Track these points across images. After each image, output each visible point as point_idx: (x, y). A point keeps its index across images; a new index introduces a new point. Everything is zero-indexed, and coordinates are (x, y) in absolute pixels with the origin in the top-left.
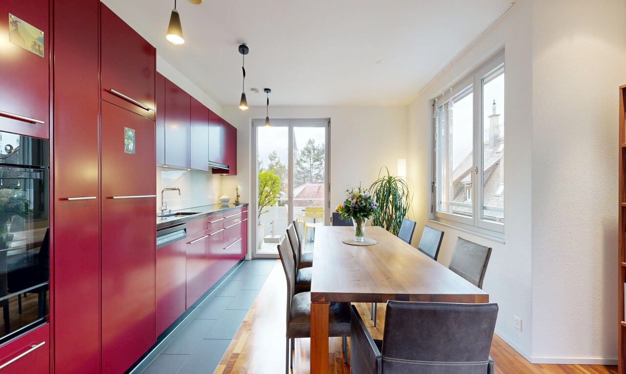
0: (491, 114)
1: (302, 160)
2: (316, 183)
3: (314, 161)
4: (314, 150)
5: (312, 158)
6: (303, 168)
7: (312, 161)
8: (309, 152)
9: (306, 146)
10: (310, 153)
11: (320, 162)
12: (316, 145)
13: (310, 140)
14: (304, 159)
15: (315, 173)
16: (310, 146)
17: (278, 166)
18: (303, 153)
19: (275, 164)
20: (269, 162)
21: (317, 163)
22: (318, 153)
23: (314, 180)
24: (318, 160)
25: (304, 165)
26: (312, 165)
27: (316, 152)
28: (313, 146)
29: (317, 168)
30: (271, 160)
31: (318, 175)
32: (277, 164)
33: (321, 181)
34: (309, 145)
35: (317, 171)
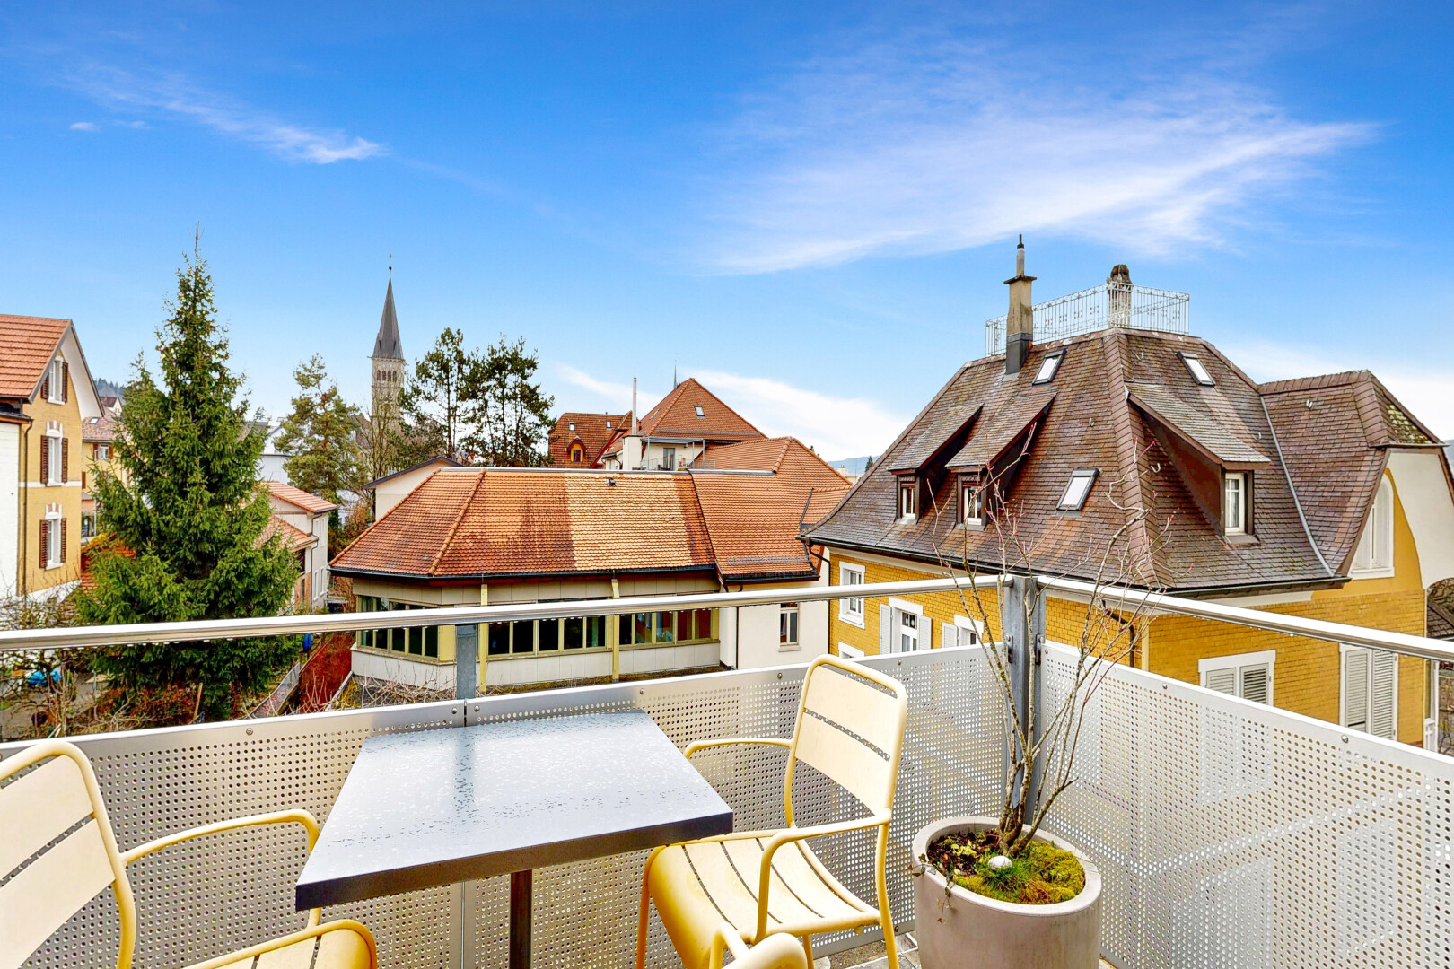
0: (1014, 275)
1: (417, 392)
2: (466, 463)
3: (462, 398)
4: (461, 361)
5: (452, 388)
6: (421, 419)
7: (453, 396)
8: (445, 368)
9: (433, 351)
10: (447, 372)
11: (481, 402)
12: (467, 349)
13: (448, 332)
14: (428, 387)
15: (462, 435)
16: (448, 352)
17: (330, 407)
18: (423, 371)
19: (317, 400)
20: (297, 392)
21: (471, 404)
22: (474, 373)
23: (459, 457)
24: (474, 396)
25: (426, 408)
26: (455, 409)
27: (467, 370)
28: (459, 352)
29: (472, 420)
30: (304, 381)
31: (471, 440)
32: (326, 398)
33: (482, 460)
34: (444, 348)
35: (470, 429)
